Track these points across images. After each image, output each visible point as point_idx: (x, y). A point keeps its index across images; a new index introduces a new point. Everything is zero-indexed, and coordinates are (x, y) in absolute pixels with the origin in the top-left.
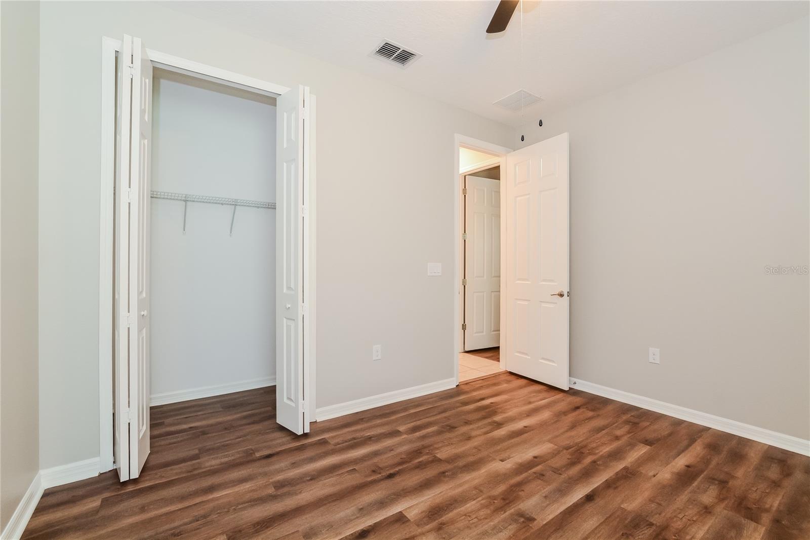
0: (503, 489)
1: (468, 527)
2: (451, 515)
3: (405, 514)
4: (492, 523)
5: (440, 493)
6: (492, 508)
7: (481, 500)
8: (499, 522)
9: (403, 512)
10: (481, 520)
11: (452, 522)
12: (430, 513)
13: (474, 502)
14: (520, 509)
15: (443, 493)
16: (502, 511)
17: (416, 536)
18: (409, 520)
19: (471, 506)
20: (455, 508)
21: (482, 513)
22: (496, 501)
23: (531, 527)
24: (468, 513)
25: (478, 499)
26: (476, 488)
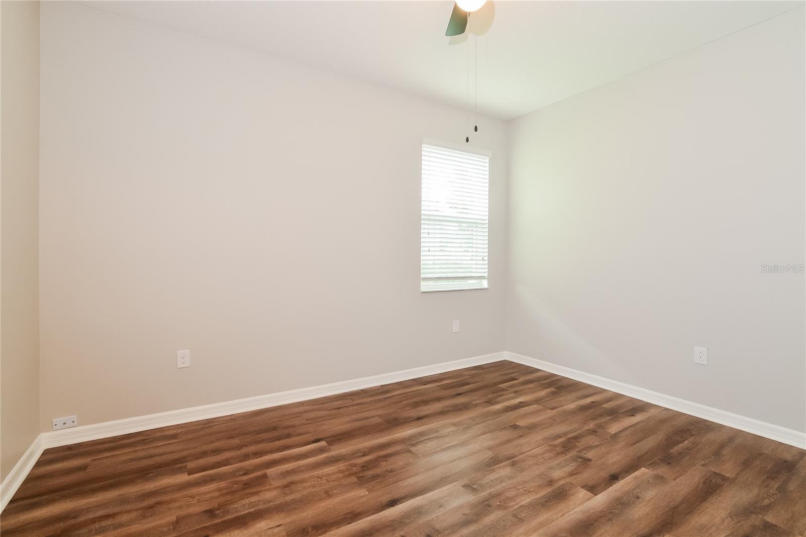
0: (488, 518)
1: (525, 482)
2: (543, 492)
3: (589, 493)
4: (504, 485)
5: (563, 515)
6: (503, 497)
7: (514, 505)
8: (497, 485)
9: (592, 495)
10: (514, 487)
11: (541, 487)
12: (565, 493)
13: (522, 503)
14: (474, 495)
15: (560, 514)
16: (493, 494)
17: (568, 476)
18: (583, 487)
19: (526, 500)
20: (541, 498)
21: (513, 493)
22: (498, 503)
23: (468, 480)
24: (527, 493)
25: (518, 506)
26: (521, 520)
